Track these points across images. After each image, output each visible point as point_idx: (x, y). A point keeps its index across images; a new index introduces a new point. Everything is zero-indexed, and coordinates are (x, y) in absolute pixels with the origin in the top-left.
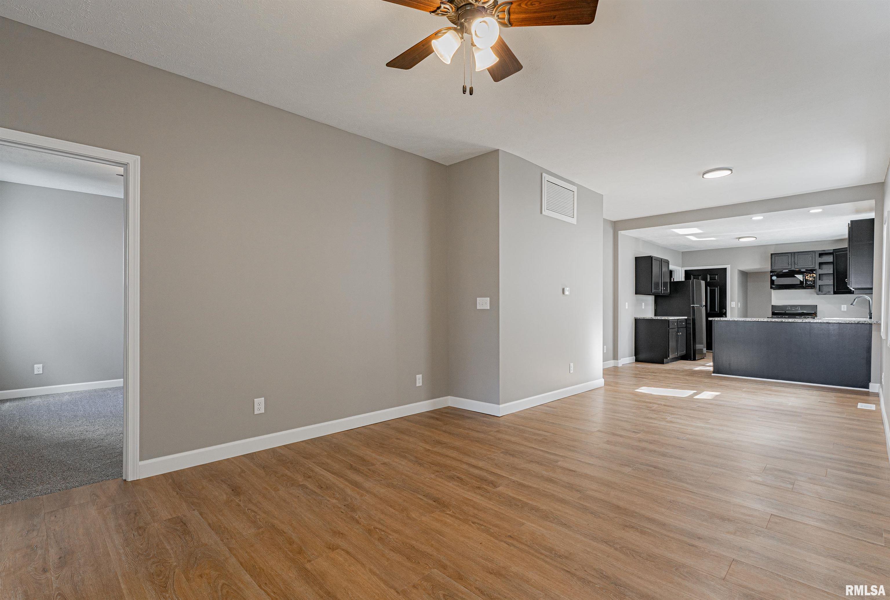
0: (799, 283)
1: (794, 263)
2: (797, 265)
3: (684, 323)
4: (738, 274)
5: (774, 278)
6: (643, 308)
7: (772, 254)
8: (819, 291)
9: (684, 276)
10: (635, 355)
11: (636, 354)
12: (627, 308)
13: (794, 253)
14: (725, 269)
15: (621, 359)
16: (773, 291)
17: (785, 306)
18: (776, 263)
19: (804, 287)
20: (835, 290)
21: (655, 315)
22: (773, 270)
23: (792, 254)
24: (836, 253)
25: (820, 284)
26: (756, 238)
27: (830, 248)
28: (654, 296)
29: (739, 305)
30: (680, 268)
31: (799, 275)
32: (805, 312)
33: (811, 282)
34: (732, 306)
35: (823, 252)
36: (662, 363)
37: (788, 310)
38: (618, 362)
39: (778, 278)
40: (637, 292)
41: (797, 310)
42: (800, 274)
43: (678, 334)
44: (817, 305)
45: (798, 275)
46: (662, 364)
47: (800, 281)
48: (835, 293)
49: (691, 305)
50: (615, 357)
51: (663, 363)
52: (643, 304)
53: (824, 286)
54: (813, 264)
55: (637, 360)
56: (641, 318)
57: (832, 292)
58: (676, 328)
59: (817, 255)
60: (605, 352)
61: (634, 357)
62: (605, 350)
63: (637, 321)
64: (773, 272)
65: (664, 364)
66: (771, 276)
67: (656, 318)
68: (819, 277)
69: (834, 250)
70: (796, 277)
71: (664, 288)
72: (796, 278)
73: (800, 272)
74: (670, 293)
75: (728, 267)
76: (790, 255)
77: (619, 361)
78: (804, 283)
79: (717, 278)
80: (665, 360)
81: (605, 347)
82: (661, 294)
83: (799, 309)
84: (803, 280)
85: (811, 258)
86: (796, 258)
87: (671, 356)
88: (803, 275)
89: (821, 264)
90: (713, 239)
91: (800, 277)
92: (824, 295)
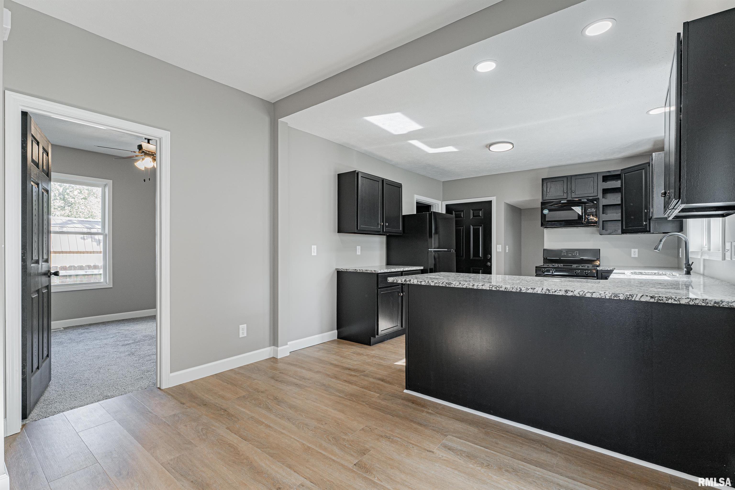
0: (577, 218)
1: (570, 191)
2: (574, 193)
4: (505, 209)
5: (546, 212)
6: (359, 254)
7: (543, 180)
8: (603, 229)
10: (338, 328)
11: (339, 326)
12: (314, 254)
13: (571, 176)
14: (491, 202)
15: (291, 342)
16: (545, 230)
17: (561, 251)
18: (548, 191)
19: (583, 224)
20: (624, 228)
21: (389, 263)
22: (545, 201)
23: (569, 178)
24: (625, 175)
25: (603, 220)
27: (617, 167)
28: (385, 236)
29: (507, 249)
30: (439, 202)
31: (577, 207)
32: (585, 258)
33: (592, 217)
34: (498, 251)
35: (608, 174)
36: (367, 343)
37: (564, 256)
38: (277, 350)
39: (549, 212)
41: (575, 256)
44: (600, 249)
45: (575, 207)
47: (578, 214)
48: (624, 232)
49: (429, 250)
50: (275, 340)
52: (359, 248)
53: (609, 223)
54: (595, 191)
55: (341, 337)
57: (620, 231)
59: (601, 179)
61: (336, 330)
63: (340, 274)
64: (544, 204)
65: (370, 346)
66: (542, 209)
68: (603, 211)
69: (622, 170)
70: (573, 210)
71: (387, 224)
73: (578, 203)
75: (494, 199)
76: (565, 180)
77: (279, 348)
78: (583, 219)
79: (480, 214)
80: (373, 339)
83: (578, 254)
84: (582, 213)
85: (592, 183)
86: (573, 183)
88: (582, 207)
89: (606, 191)
90: (451, 149)
91: (578, 210)
92: (609, 234)
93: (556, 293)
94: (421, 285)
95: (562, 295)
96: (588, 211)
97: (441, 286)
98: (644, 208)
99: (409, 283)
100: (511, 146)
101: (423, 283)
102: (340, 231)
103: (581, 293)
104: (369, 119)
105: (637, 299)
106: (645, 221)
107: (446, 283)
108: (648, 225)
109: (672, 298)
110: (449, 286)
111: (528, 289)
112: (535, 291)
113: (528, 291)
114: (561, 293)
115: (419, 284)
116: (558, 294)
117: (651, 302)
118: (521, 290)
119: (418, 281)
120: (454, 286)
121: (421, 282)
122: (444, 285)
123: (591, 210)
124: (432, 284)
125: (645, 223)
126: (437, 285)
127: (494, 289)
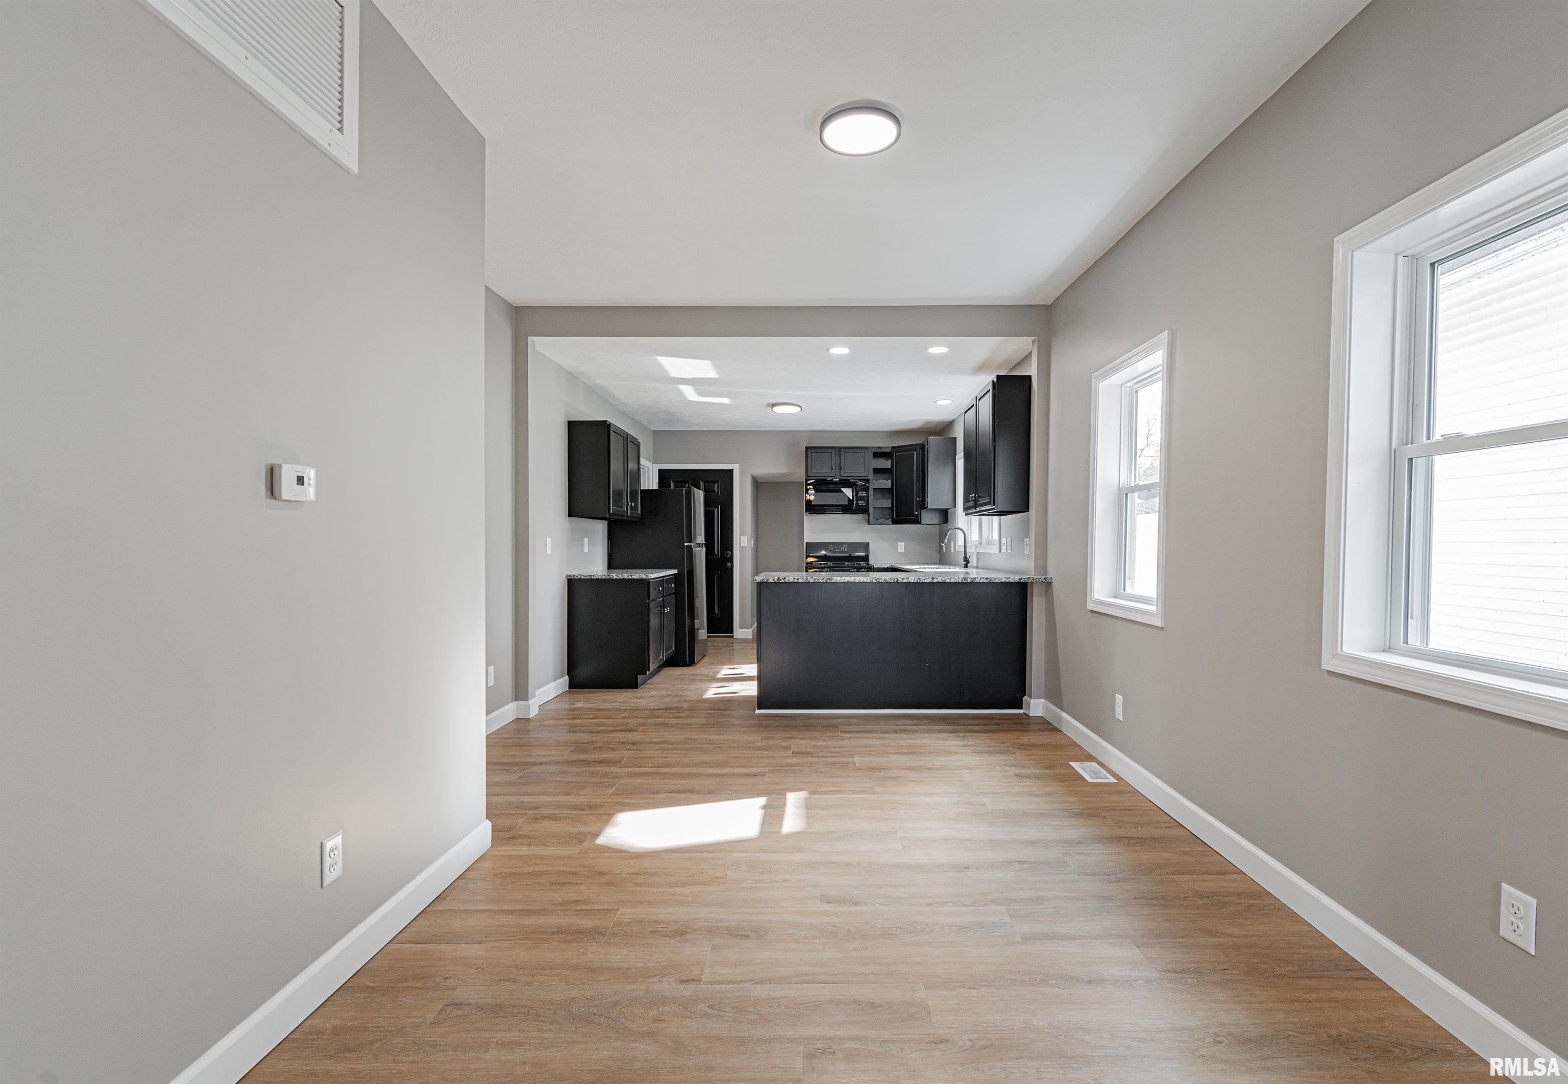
0: (847, 503)
1: (839, 466)
2: (843, 470)
3: (673, 585)
4: (751, 484)
5: (811, 492)
6: (586, 550)
7: (807, 448)
8: (873, 518)
9: (657, 481)
10: (569, 673)
11: (570, 671)
12: (549, 552)
13: (840, 448)
14: (732, 471)
15: (537, 692)
16: (807, 516)
18: (813, 465)
19: (853, 510)
20: (895, 517)
21: (611, 566)
22: (809, 475)
23: (836, 449)
24: (896, 454)
25: (874, 506)
26: (800, 407)
27: (887, 444)
28: (606, 522)
29: (753, 542)
30: (652, 464)
33: (863, 502)
34: (742, 545)
35: (879, 450)
36: (634, 685)
38: (528, 705)
39: (816, 493)
40: (572, 512)
41: (844, 551)
42: (848, 488)
43: (664, 610)
44: (869, 543)
45: (845, 489)
46: (634, 688)
47: (849, 498)
48: (894, 523)
49: (686, 544)
50: (521, 691)
51: (636, 687)
52: (586, 540)
53: (879, 510)
54: (865, 469)
55: (574, 685)
56: (583, 577)
57: (891, 521)
58: (660, 598)
59: (870, 455)
60: (491, 683)
61: (567, 675)
62: (491, 678)
63: (574, 584)
66: (807, 489)
67: (616, 575)
68: (874, 494)
69: (893, 447)
70: (843, 492)
71: (633, 504)
72: (841, 493)
73: (848, 484)
74: (642, 517)
75: (736, 468)
76: (832, 451)
77: (530, 702)
78: (853, 504)
79: (716, 490)
80: (640, 678)
81: (491, 669)
82: (625, 518)
83: (847, 549)
84: (853, 497)
85: (862, 459)
86: (842, 455)
87: (653, 667)
88: (853, 490)
89: (876, 471)
90: (726, 401)
91: (848, 492)
92: (880, 524)
93: (925, 581)
94: (798, 583)
95: (930, 582)
96: (859, 495)
97: (821, 582)
98: (915, 496)
99: (783, 581)
100: (799, 409)
101: (800, 581)
102: (571, 514)
103: (943, 579)
104: (662, 360)
105: (978, 581)
106: (917, 511)
107: (827, 579)
108: (919, 515)
109: (997, 578)
110: (830, 581)
111: (903, 579)
112: (909, 580)
113: (904, 581)
114: (929, 581)
115: (796, 581)
116: (927, 581)
117: (986, 582)
118: (898, 580)
119: (794, 579)
120: (835, 581)
121: (798, 579)
122: (824, 581)
123: (862, 494)
124: (812, 581)
125: (916, 513)
126: (816, 581)
127: (874, 581)
